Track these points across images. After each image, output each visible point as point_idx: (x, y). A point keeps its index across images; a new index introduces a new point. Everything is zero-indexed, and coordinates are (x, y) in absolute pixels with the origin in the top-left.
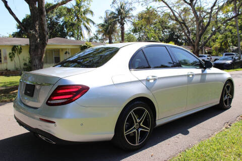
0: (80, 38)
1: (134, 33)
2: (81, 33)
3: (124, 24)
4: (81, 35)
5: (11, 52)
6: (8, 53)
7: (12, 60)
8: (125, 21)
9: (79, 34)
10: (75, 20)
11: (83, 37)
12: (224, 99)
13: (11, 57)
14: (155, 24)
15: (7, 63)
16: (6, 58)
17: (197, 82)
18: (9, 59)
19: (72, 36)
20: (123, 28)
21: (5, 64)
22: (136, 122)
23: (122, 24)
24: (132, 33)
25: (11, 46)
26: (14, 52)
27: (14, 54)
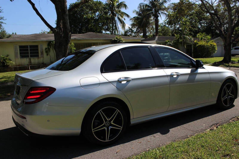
0: (115, 32)
1: (169, 25)
2: (116, 26)
3: (158, 16)
4: (116, 28)
5: (47, 47)
6: (44, 48)
7: (47, 55)
8: (159, 14)
9: (114, 28)
10: (110, 14)
11: (117, 31)
12: (223, 99)
13: (46, 52)
14: (191, 15)
15: (43, 57)
16: (42, 53)
17: (182, 82)
18: (45, 54)
19: (107, 30)
20: (157, 21)
21: (42, 58)
22: (106, 120)
23: (156, 17)
24: (167, 26)
25: (47, 41)
26: (49, 47)
27: (49, 49)
